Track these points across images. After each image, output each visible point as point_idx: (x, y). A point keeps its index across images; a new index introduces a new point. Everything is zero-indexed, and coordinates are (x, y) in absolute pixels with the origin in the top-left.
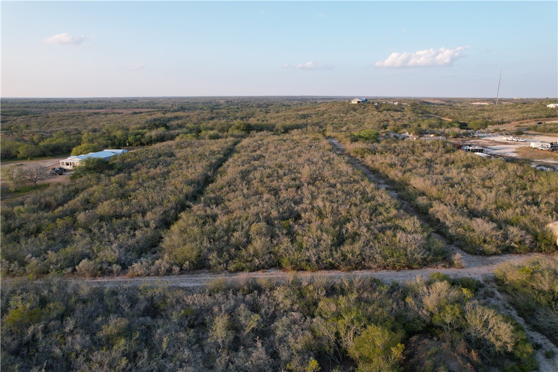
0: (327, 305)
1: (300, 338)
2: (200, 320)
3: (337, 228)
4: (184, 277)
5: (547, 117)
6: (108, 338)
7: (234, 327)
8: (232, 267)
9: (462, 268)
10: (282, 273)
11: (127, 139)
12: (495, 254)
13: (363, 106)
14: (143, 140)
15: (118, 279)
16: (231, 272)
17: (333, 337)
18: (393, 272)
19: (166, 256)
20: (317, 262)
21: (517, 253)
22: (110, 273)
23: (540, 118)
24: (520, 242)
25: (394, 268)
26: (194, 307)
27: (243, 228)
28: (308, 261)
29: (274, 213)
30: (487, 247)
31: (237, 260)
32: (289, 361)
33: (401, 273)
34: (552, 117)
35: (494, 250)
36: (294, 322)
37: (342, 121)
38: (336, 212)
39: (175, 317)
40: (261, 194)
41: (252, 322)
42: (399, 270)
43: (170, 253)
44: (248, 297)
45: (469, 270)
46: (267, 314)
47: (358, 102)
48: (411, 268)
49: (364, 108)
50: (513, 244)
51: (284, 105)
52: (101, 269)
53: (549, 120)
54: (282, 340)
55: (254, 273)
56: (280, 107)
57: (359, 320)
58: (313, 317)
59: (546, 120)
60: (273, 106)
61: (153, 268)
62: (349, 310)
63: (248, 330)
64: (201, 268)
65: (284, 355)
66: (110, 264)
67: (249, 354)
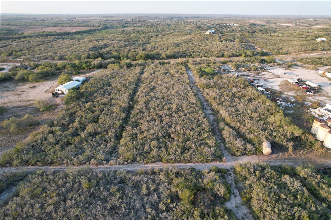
0: (175, 181)
1: (167, 192)
2: (137, 185)
3: (184, 144)
4: (129, 165)
5: (312, 50)
6: (114, 193)
7: (148, 188)
8: (145, 162)
9: (225, 162)
10: (162, 164)
11: (82, 65)
12: (240, 156)
13: (212, 37)
14: (90, 67)
15: (106, 166)
16: (145, 163)
17: (176, 192)
18: (201, 164)
19: (121, 157)
20: (175, 160)
21: (248, 155)
22: (102, 164)
23: (308, 51)
24: (250, 151)
25: (201, 162)
26: (135, 181)
27: (148, 143)
28: (172, 159)
29: (160, 134)
30: (237, 153)
31: (147, 159)
32: (163, 199)
33: (203, 165)
34: (315, 50)
35: (239, 154)
36: (165, 186)
37: (199, 49)
38: (184, 134)
39: (130, 185)
40: (155, 120)
41: (153, 187)
42: (203, 163)
43: (123, 155)
44: (151, 177)
45: (227, 163)
46: (157, 183)
47: (210, 33)
48: (207, 162)
49: (213, 38)
50: (247, 152)
51: (167, 24)
52: (99, 163)
53: (312, 53)
54: (162, 193)
55: (153, 164)
56: (164, 26)
57: (183, 187)
58: (171, 185)
59: (310, 53)
60: (161, 25)
61: (118, 163)
62: (182, 183)
63: (152, 189)
64: (134, 162)
65: (162, 197)
66: (102, 161)
67: (153, 197)
